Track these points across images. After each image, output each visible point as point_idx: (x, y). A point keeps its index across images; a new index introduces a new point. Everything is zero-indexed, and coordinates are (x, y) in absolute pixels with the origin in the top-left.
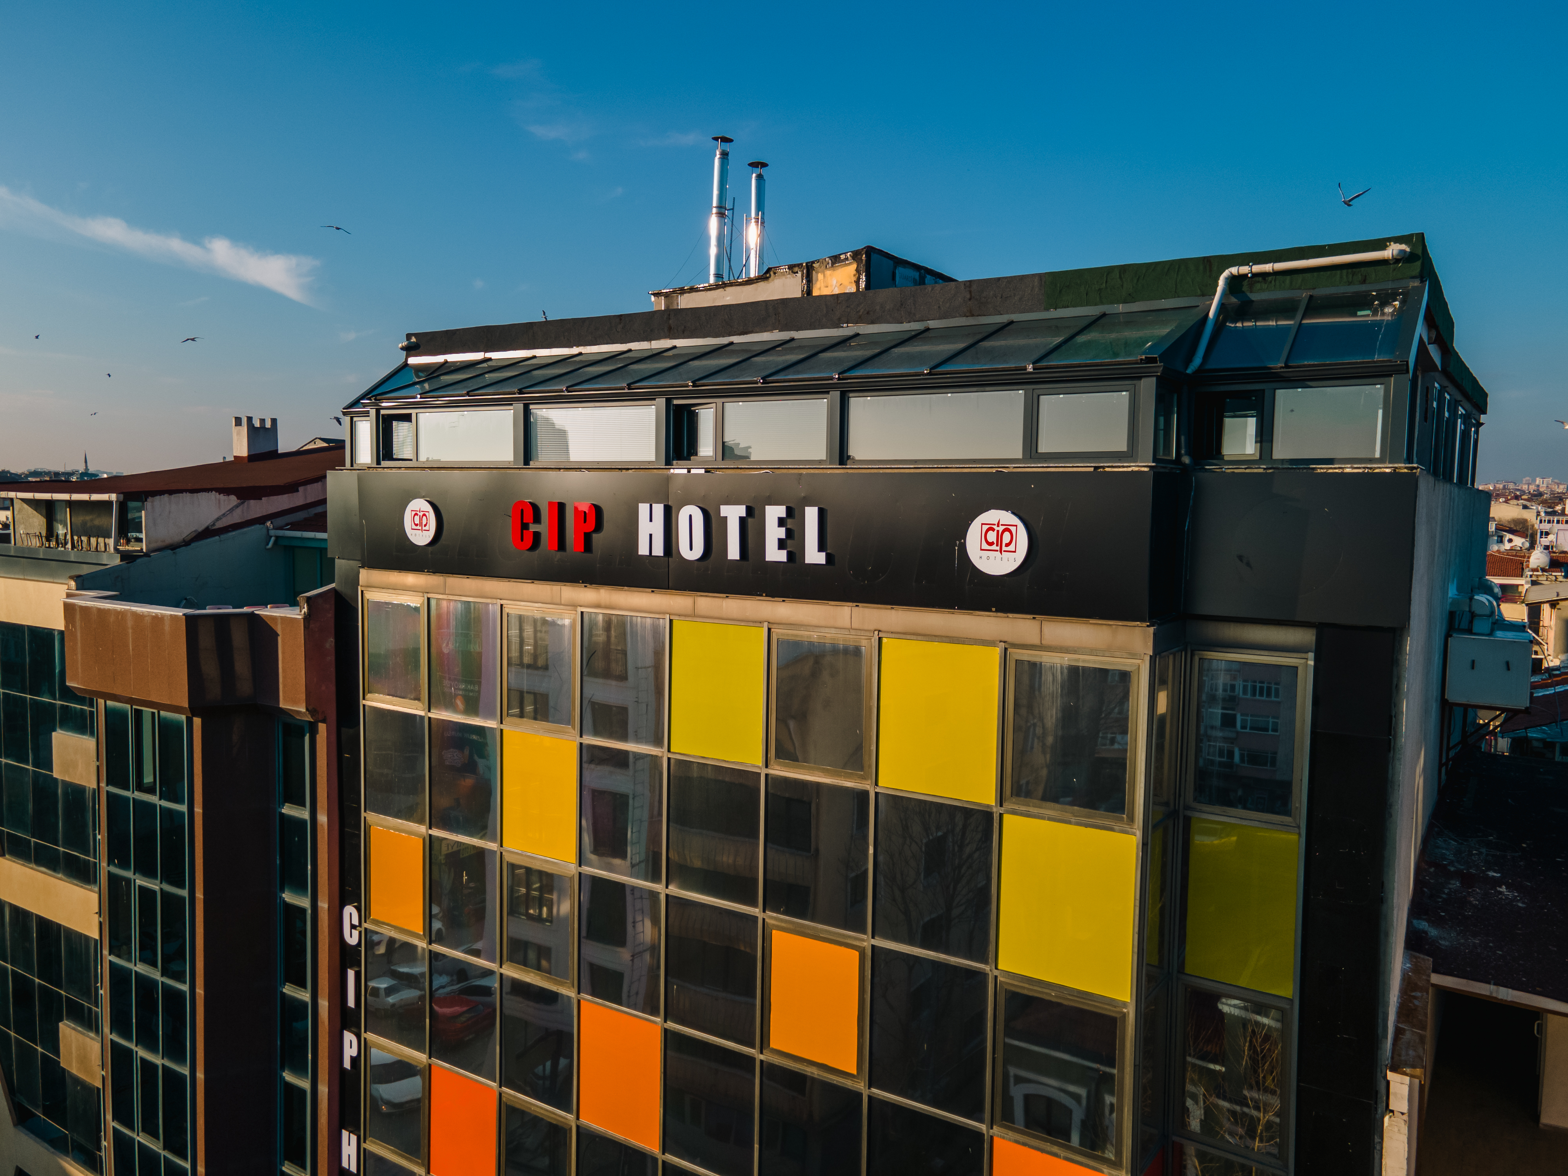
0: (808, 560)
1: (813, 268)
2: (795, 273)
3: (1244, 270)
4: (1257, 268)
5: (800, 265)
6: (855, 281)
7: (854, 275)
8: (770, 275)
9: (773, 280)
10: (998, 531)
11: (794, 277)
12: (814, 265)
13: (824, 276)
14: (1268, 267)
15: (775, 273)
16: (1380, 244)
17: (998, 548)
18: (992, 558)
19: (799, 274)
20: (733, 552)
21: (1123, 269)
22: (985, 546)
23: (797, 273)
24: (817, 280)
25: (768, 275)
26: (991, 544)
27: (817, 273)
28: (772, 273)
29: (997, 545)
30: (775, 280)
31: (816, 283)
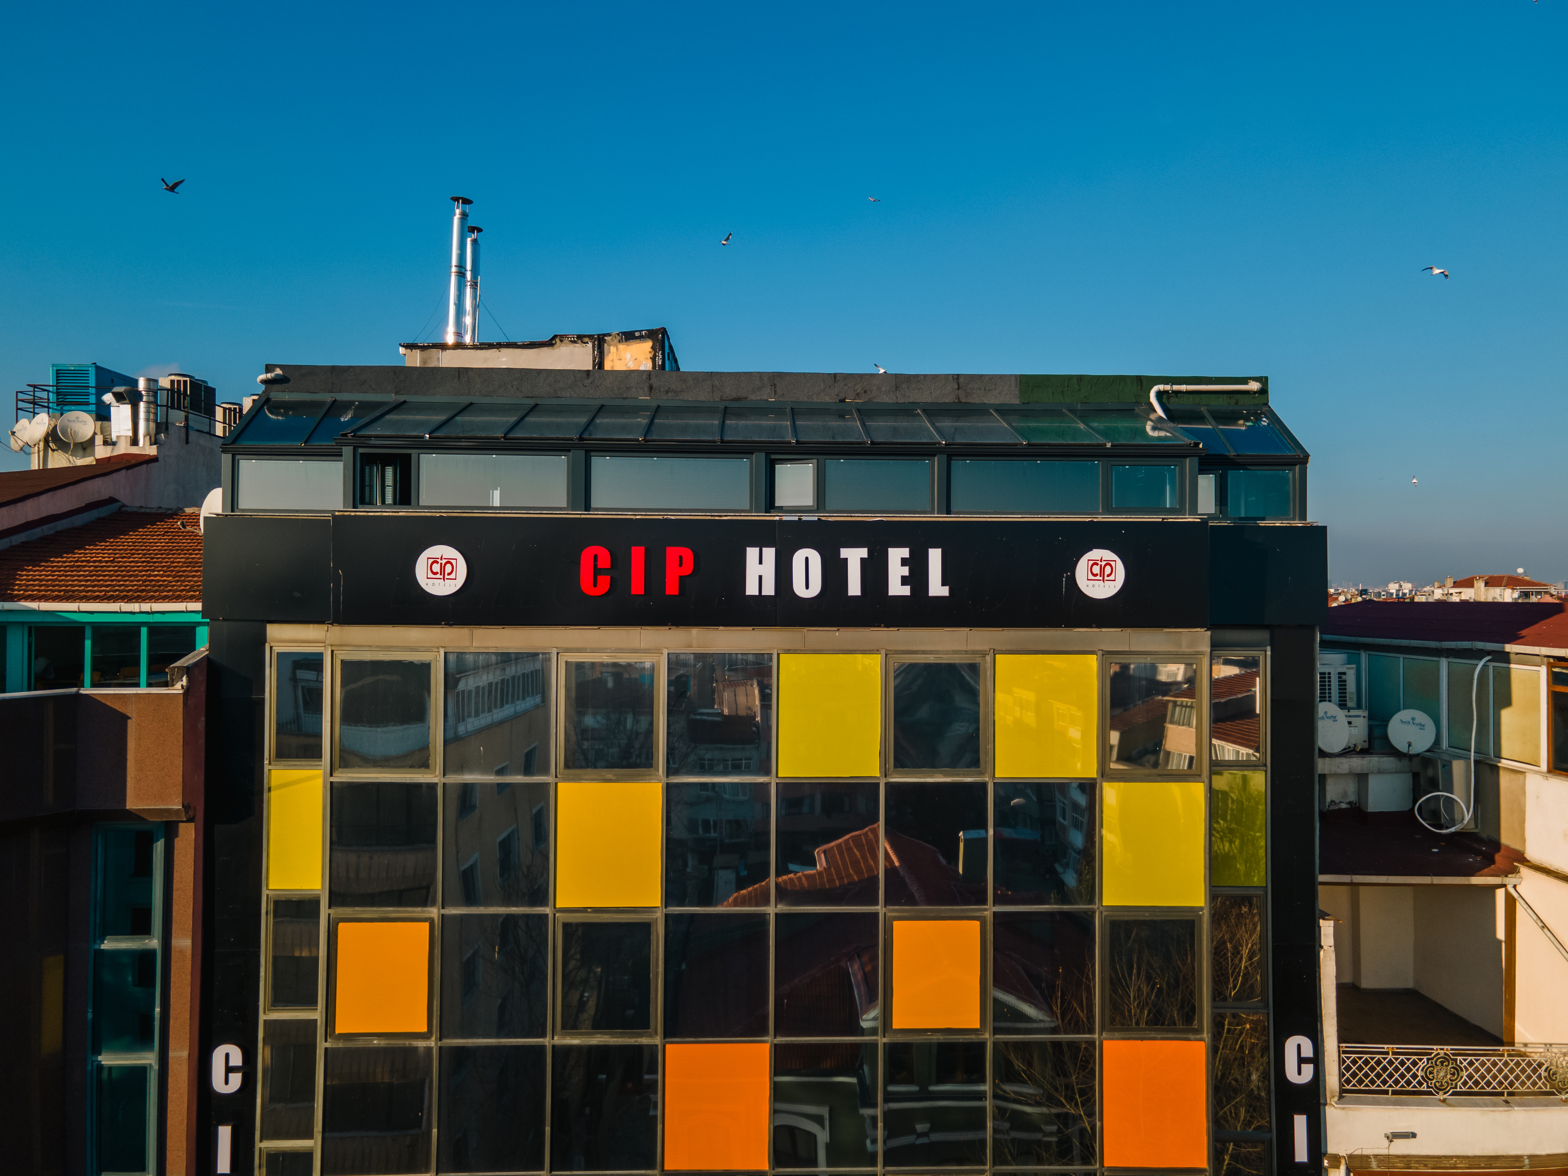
0: (932, 593)
1: (605, 341)
2: (585, 343)
3: (1168, 387)
4: (1176, 387)
5: (590, 337)
6: (651, 358)
7: (650, 352)
8: (556, 342)
9: (559, 347)
10: (1101, 565)
11: (583, 347)
12: (606, 338)
13: (617, 349)
14: (1183, 388)
15: (561, 341)
16: (1244, 381)
17: (1101, 578)
18: (1097, 586)
19: (590, 345)
20: (854, 588)
21: (1081, 378)
22: (1091, 577)
23: (587, 343)
24: (609, 352)
25: (554, 342)
26: (1096, 575)
27: (609, 345)
28: (558, 340)
29: (1101, 576)
30: (561, 348)
31: (608, 355)
